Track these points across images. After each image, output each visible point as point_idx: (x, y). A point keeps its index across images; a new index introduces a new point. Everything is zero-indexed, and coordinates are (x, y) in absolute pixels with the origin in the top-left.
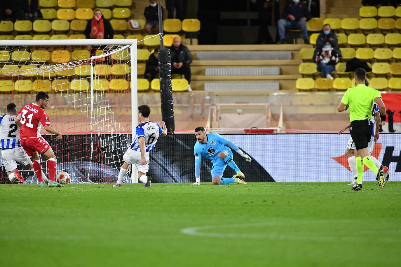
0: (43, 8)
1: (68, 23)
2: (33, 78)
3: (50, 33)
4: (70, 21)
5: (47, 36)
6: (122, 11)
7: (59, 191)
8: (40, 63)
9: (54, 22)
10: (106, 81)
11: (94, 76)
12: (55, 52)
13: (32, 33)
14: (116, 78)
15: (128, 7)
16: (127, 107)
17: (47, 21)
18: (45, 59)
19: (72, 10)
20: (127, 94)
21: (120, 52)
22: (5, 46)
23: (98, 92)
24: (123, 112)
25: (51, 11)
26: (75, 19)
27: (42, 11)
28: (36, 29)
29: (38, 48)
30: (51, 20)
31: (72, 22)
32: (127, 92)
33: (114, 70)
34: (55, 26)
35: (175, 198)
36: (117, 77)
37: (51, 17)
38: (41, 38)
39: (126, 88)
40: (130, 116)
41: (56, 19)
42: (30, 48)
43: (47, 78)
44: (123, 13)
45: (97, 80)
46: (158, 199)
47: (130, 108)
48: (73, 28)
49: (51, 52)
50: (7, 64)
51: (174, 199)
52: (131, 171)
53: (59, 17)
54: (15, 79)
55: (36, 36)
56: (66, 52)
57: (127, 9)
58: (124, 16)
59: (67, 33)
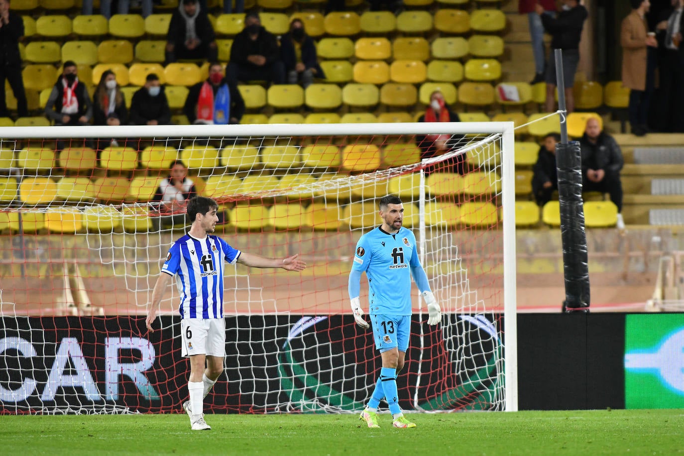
0: (325, 59)
1: (375, 90)
2: (307, 202)
3: (340, 110)
4: (379, 86)
5: (334, 116)
6: (483, 65)
7: (359, 427)
8: (317, 170)
9: (348, 88)
10: (451, 207)
11: (427, 196)
12: (349, 148)
13: (304, 110)
14: (472, 201)
15: (496, 58)
16: (495, 260)
17: (334, 88)
18: (326, 163)
19: (384, 64)
20: (494, 233)
21: (479, 149)
22: (248, 137)
23: (434, 228)
24: (487, 268)
25: (341, 66)
26: (391, 82)
27: (324, 66)
28: (311, 102)
29: (315, 139)
30: (341, 85)
31: (385, 89)
32: (495, 228)
33: (469, 183)
34: (350, 95)
35: (590, 441)
36: (475, 198)
37: (341, 78)
38: (322, 121)
39: (493, 220)
40: (501, 277)
41: (352, 82)
42: (299, 141)
43: (331, 201)
44: (486, 70)
45: (433, 204)
46: (556, 442)
47: (501, 260)
48: (386, 100)
49: (342, 148)
50: (251, 174)
51: (590, 443)
52: (503, 386)
53: (356, 78)
54: (269, 202)
55: (311, 117)
56: (371, 148)
57: (495, 63)
58: (489, 76)
59: (375, 110)
